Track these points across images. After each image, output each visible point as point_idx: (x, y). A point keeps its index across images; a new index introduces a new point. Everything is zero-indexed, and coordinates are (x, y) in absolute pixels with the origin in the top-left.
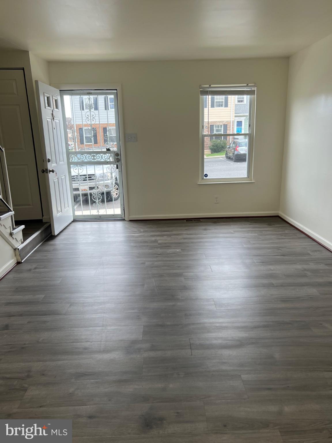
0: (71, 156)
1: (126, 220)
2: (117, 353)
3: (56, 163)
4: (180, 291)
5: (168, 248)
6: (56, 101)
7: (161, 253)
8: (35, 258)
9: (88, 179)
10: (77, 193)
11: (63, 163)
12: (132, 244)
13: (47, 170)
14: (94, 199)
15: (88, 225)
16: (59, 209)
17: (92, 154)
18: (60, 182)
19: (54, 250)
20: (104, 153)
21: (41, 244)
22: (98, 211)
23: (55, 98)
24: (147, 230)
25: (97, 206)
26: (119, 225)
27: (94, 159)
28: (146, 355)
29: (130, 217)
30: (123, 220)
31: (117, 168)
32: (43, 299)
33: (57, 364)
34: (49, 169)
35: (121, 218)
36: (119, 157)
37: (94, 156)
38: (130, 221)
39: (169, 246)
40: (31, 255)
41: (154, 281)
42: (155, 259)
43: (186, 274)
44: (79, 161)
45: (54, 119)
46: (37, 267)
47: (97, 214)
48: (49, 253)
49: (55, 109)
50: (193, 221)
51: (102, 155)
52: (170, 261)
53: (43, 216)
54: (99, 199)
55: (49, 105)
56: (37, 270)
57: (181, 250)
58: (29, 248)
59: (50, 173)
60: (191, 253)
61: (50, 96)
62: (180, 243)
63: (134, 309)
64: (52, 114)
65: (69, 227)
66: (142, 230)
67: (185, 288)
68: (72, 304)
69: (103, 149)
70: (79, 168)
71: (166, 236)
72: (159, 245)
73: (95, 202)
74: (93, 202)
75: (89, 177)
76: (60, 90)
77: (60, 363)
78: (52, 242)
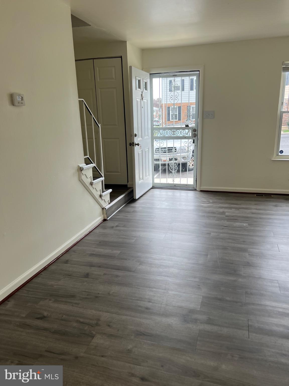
0: (155, 131)
1: (197, 190)
2: (175, 319)
3: (142, 138)
4: (243, 267)
5: (235, 221)
6: (146, 83)
7: (228, 226)
8: (118, 217)
9: (167, 151)
10: (157, 163)
11: (148, 138)
12: (200, 214)
13: (133, 143)
14: (171, 169)
15: (164, 192)
16: (141, 177)
17: (173, 130)
18: (144, 153)
19: (134, 212)
20: (183, 129)
21: (124, 206)
22: (173, 181)
23: (145, 81)
24: (215, 201)
25: (173, 176)
26: (191, 194)
27: (174, 134)
28: (202, 327)
29: (201, 187)
30: (195, 190)
31: (194, 142)
32: (119, 254)
33: (121, 318)
34: (135, 143)
35: (193, 188)
36: (196, 133)
37: (174, 132)
38: (201, 191)
39: (236, 220)
40: (115, 214)
41: (217, 253)
42: (221, 231)
43: (251, 250)
44: (161, 136)
45: (142, 99)
46: (118, 225)
47: (172, 183)
48: (130, 214)
49: (145, 91)
50: (264, 196)
51: (181, 130)
52: (235, 234)
53: (128, 182)
54: (175, 170)
55: (139, 87)
56: (118, 228)
57: (248, 224)
58: (114, 208)
59: (136, 146)
60: (259, 229)
61: (141, 79)
62: (247, 217)
63: (195, 278)
64: (142, 95)
65: (148, 193)
66: (211, 201)
67: (248, 265)
68: (141, 263)
69: (183, 125)
70: (161, 141)
71: (235, 209)
72: (227, 218)
73: (171, 172)
74: (170, 172)
75: (168, 150)
76: (150, 74)
77: (124, 317)
78: (133, 205)
